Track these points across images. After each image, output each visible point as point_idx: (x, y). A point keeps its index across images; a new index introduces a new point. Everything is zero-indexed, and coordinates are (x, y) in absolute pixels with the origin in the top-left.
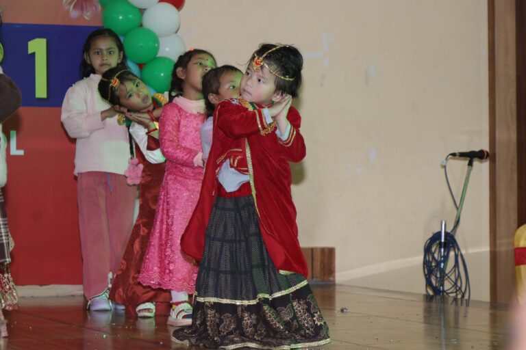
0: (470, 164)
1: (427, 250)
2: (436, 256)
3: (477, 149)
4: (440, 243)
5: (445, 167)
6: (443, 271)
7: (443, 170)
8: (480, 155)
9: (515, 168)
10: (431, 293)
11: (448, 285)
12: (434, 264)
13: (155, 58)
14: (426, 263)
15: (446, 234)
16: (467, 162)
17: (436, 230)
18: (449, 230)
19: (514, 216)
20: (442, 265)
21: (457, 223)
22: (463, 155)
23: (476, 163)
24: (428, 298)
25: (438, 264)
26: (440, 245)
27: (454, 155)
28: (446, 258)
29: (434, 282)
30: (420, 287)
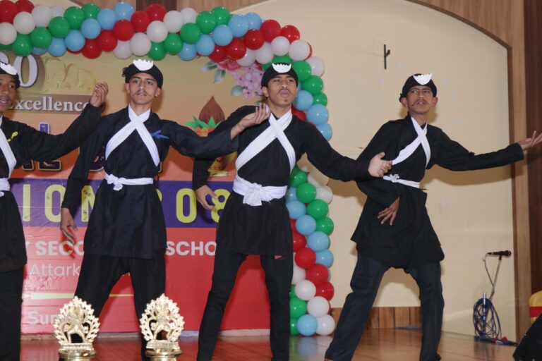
0: (500, 259)
1: (475, 309)
2: (481, 313)
3: (504, 250)
4: (483, 305)
5: (485, 261)
6: (484, 322)
7: (483, 263)
8: (507, 254)
9: (529, 260)
10: (478, 335)
11: (488, 330)
12: (479, 318)
13: (314, 200)
14: (475, 317)
15: (487, 300)
16: (498, 258)
17: (481, 297)
18: (488, 297)
19: (529, 288)
20: (484, 318)
21: (493, 293)
22: (495, 254)
23: (504, 258)
24: (476, 338)
25: (482, 317)
26: (483, 306)
27: (490, 254)
28: (486, 314)
29: (480, 328)
30: (472, 331)
